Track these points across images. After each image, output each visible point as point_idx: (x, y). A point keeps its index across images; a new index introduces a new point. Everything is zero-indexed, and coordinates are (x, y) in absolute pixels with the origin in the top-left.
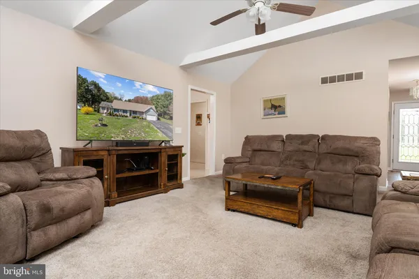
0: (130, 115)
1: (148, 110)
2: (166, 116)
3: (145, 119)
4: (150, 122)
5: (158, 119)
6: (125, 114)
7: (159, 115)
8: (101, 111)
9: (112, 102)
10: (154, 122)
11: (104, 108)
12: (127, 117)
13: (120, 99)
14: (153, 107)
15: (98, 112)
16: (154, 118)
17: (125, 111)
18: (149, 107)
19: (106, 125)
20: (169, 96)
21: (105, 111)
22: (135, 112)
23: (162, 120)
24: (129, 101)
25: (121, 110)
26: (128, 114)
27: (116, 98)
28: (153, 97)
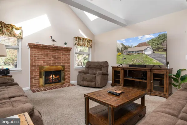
0: (136, 53)
1: (146, 49)
2: (160, 50)
3: (144, 54)
4: (147, 55)
5: (153, 52)
6: (133, 53)
7: (153, 50)
8: (124, 53)
9: (128, 49)
10: (150, 54)
11: (125, 52)
12: (134, 54)
13: (131, 47)
14: (150, 46)
15: (123, 54)
16: (151, 52)
17: (133, 52)
18: (147, 47)
19: (126, 59)
20: (163, 36)
21: (125, 53)
22: (138, 51)
23: (156, 52)
24: (135, 47)
25: (131, 52)
26: (135, 53)
27: (129, 47)
28: (149, 41)
